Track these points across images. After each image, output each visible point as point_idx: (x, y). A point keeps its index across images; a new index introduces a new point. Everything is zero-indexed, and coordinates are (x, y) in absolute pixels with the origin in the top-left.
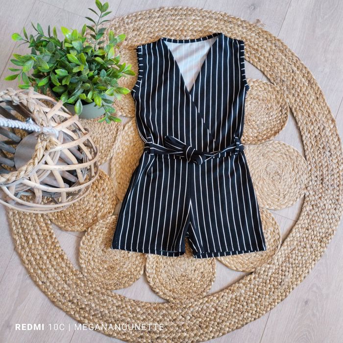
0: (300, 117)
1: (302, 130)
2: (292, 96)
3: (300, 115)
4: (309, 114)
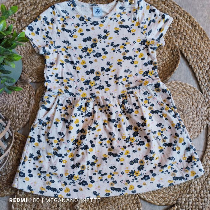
0: (190, 57)
1: (194, 67)
2: (179, 39)
3: (190, 55)
4: (197, 52)
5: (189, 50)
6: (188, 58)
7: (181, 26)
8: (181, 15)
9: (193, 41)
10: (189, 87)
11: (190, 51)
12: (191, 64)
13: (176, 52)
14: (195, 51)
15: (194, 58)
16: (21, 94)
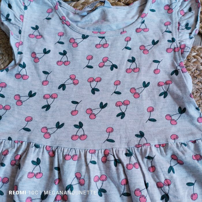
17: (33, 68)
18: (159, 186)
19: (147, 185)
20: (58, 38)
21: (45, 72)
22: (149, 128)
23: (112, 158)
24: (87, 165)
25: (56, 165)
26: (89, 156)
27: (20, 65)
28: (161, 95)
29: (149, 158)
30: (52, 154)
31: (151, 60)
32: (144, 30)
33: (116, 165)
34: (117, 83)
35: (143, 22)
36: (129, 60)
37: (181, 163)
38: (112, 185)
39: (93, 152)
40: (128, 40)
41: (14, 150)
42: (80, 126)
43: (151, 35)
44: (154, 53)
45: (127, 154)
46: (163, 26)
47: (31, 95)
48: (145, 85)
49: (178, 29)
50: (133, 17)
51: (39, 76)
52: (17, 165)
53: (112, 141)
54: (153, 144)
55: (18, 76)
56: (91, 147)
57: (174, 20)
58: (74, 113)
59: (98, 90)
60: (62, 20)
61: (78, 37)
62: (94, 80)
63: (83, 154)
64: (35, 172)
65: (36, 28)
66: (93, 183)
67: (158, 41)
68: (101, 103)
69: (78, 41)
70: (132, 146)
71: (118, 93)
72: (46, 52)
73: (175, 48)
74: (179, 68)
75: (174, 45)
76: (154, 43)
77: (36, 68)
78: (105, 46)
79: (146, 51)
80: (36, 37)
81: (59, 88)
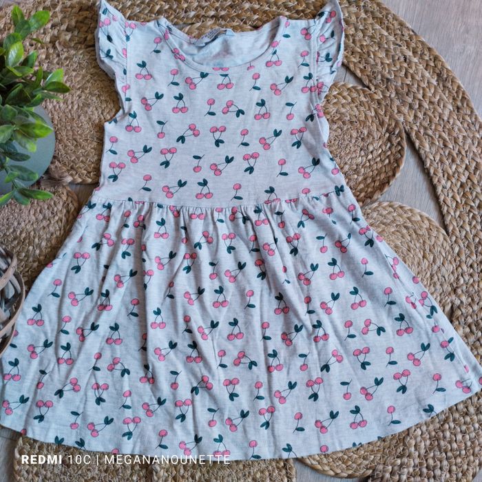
0: (428, 150)
1: (434, 174)
2: (407, 108)
3: (427, 146)
4: (445, 140)
5: (426, 134)
6: (422, 152)
7: (413, 78)
8: (415, 52)
9: (437, 114)
10: (419, 218)
11: (428, 135)
12: (428, 165)
13: (397, 137)
14: (440, 136)
15: (436, 153)
16: (48, 208)
17: (145, 117)
18: (289, 241)
19: (276, 240)
20: (171, 78)
21: (160, 123)
22: (280, 183)
23: (240, 216)
24: (214, 224)
25: (182, 224)
26: (216, 214)
27: (130, 115)
28: (293, 145)
29: (279, 213)
30: (177, 214)
31: (284, 102)
32: (275, 63)
33: (244, 223)
34: (245, 133)
35: (275, 53)
36: (258, 104)
37: (311, 217)
38: (242, 242)
39: (220, 211)
40: (256, 77)
41: (137, 211)
42: (205, 183)
43: (285, 70)
44: (287, 94)
45: (255, 211)
46: (300, 56)
47: (146, 150)
48: (277, 134)
49: (317, 61)
50: (262, 46)
51: (153, 127)
52: (142, 226)
53: (240, 198)
54: (283, 200)
55: (129, 128)
56: (218, 205)
57: (312, 48)
58: (197, 169)
59: (222, 142)
60: (175, 53)
61: (195, 76)
62: (217, 130)
63: (209, 212)
64: (161, 232)
65: (143, 65)
66: (221, 241)
67: (292, 78)
68: (227, 157)
69: (196, 81)
70: (261, 202)
71: (246, 144)
72: (158, 97)
73: (311, 87)
74: (315, 112)
75: (311, 83)
76: (288, 80)
77: (149, 117)
78: (228, 86)
79: (277, 91)
80: (145, 77)
81: (178, 140)
